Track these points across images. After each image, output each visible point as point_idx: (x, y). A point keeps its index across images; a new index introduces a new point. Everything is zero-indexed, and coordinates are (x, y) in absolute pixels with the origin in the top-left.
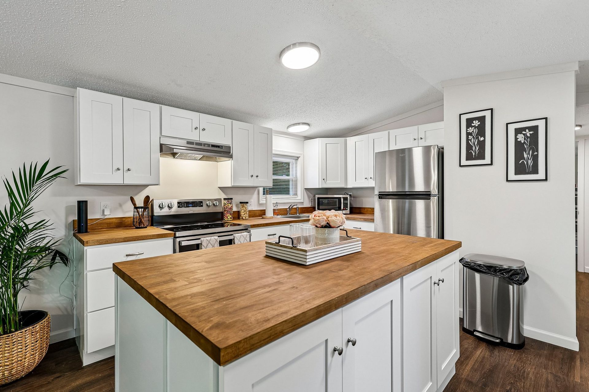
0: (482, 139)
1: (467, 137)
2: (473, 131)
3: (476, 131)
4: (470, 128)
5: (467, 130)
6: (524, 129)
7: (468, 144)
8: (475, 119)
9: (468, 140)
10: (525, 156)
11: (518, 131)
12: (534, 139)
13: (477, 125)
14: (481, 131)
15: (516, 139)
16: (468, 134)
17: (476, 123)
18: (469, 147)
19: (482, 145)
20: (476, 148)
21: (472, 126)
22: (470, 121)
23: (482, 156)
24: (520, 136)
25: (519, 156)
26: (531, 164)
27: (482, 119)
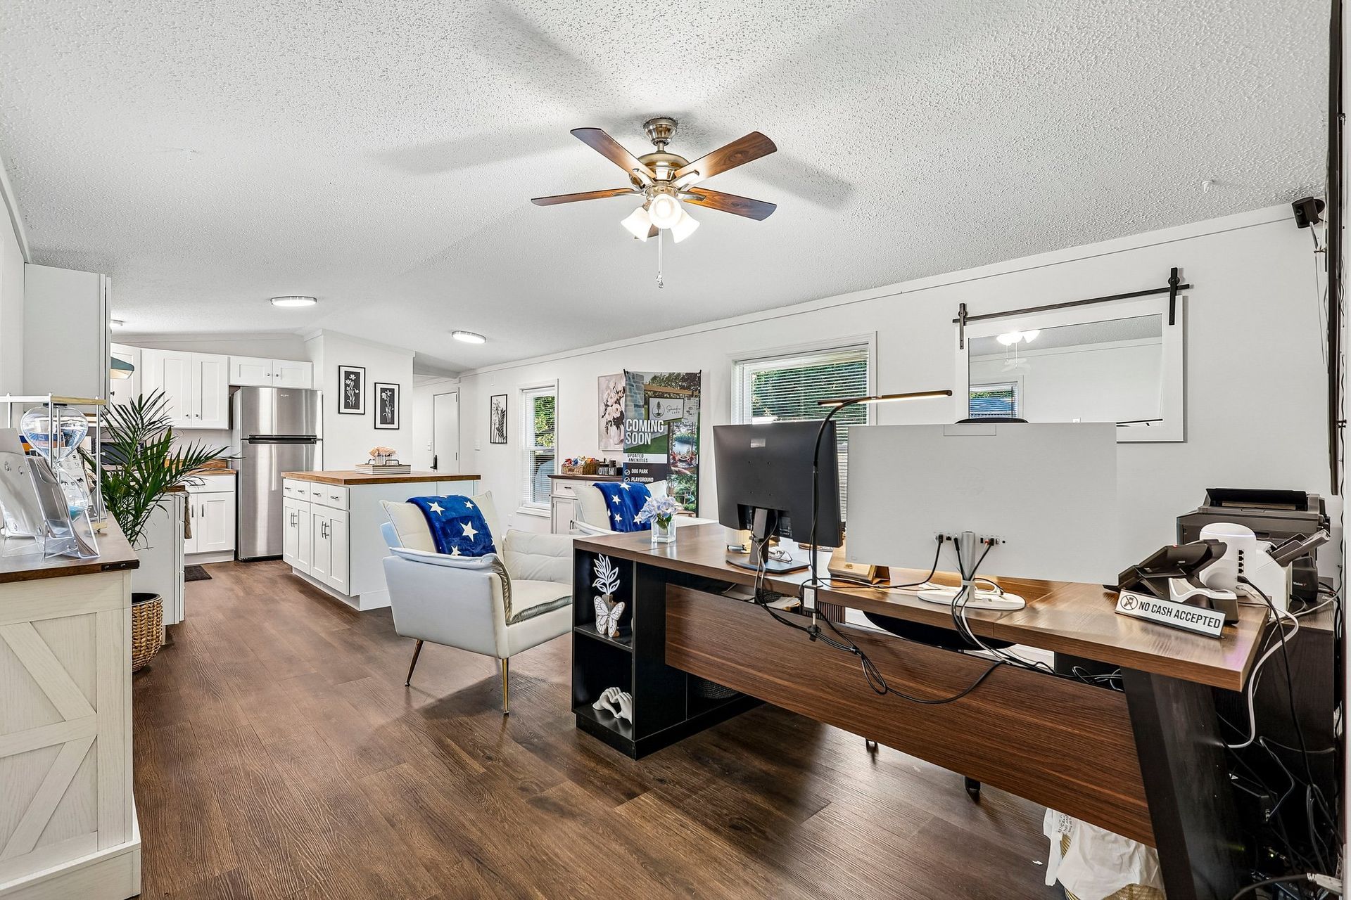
0: (357, 392)
1: (346, 388)
2: (350, 384)
3: (353, 383)
4: (348, 381)
5: (345, 382)
6: (386, 389)
7: (346, 393)
8: (353, 373)
9: (346, 390)
10: (387, 410)
11: (383, 390)
12: (392, 397)
13: (353, 379)
14: (357, 386)
15: (381, 396)
16: (346, 385)
17: (353, 377)
18: (347, 397)
19: (357, 396)
20: (352, 399)
21: (350, 379)
22: (347, 374)
23: (357, 406)
24: (384, 395)
25: (383, 410)
26: (390, 416)
27: (358, 375)
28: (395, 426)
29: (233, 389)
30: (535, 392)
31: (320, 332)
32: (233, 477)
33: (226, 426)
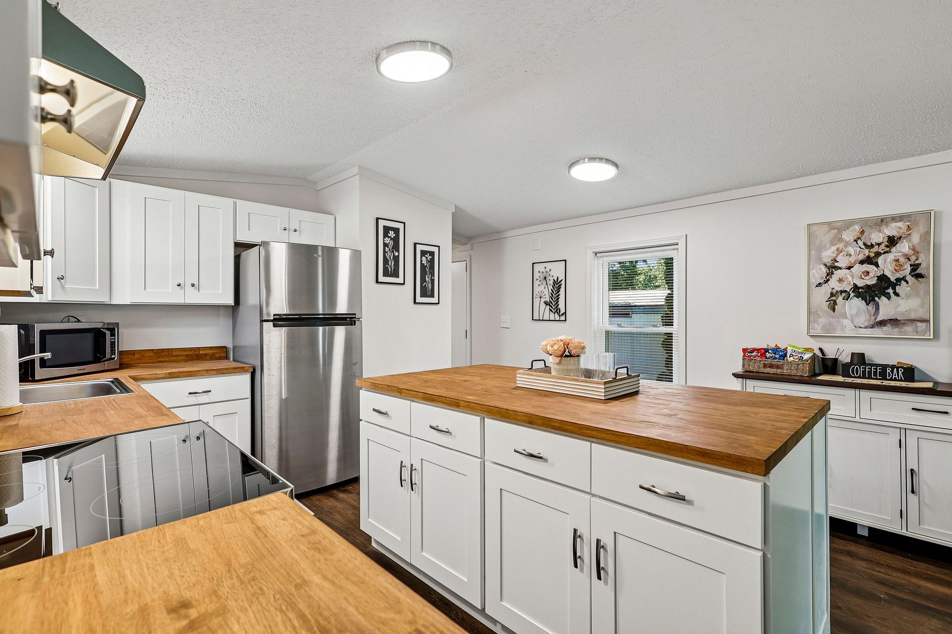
0: (396, 254)
1: (384, 248)
2: (389, 243)
3: (392, 243)
4: (387, 238)
5: (384, 240)
6: (426, 252)
7: (384, 255)
8: (391, 229)
9: (385, 252)
10: (427, 278)
11: (423, 253)
12: (432, 262)
13: (392, 237)
14: (396, 247)
15: (421, 261)
16: (385, 245)
17: (392, 234)
18: (386, 261)
19: (396, 260)
20: (392, 263)
21: (389, 237)
22: (387, 229)
23: (396, 274)
24: (424, 258)
25: (423, 280)
26: (430, 288)
27: (396, 231)
28: (435, 300)
29: (241, 247)
30: (614, 256)
31: (356, 170)
32: (247, 377)
33: (230, 301)
